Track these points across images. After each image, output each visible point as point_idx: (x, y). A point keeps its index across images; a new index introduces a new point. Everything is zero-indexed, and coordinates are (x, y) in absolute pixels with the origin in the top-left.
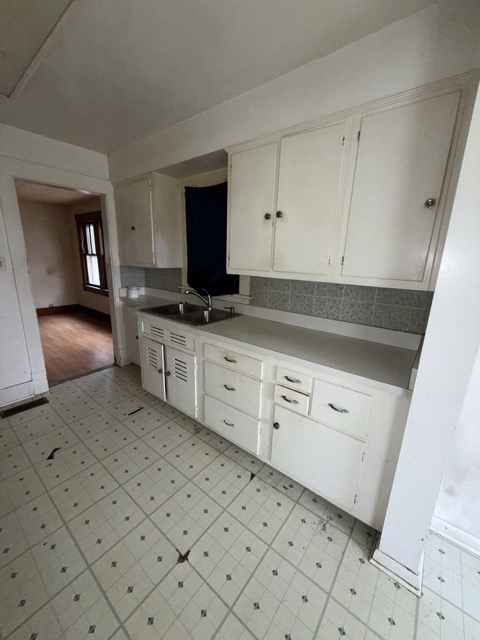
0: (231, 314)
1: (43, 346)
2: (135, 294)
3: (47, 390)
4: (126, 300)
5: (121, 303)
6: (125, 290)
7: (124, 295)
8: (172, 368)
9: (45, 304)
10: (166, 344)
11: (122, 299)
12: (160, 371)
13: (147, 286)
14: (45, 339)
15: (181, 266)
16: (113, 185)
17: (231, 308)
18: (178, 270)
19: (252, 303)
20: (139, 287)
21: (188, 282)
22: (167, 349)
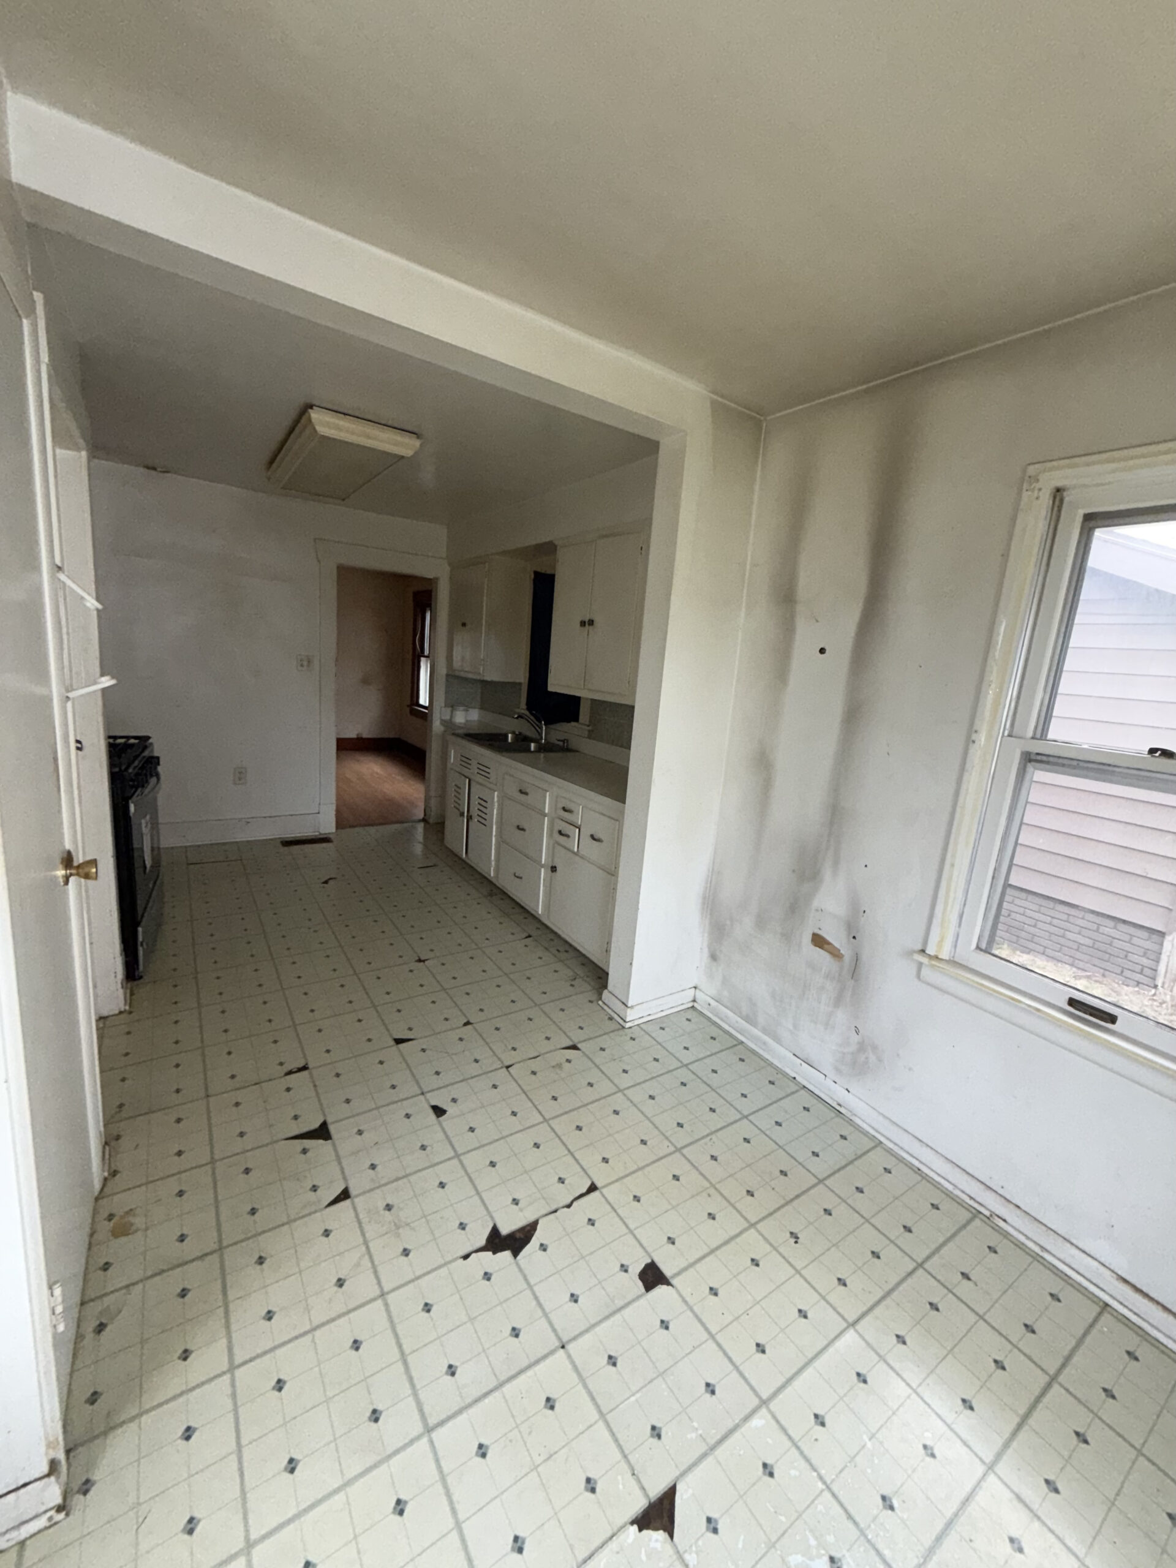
0: (565, 748)
1: (338, 787)
2: (460, 717)
3: (334, 830)
4: (448, 724)
5: (442, 728)
6: (449, 710)
7: (448, 717)
8: (475, 812)
9: (351, 734)
10: (472, 777)
11: (443, 722)
12: (462, 814)
13: (481, 708)
14: (340, 779)
15: (522, 681)
16: (450, 564)
17: (563, 741)
18: (516, 685)
19: (591, 735)
20: (467, 707)
21: (527, 704)
22: (473, 784)
